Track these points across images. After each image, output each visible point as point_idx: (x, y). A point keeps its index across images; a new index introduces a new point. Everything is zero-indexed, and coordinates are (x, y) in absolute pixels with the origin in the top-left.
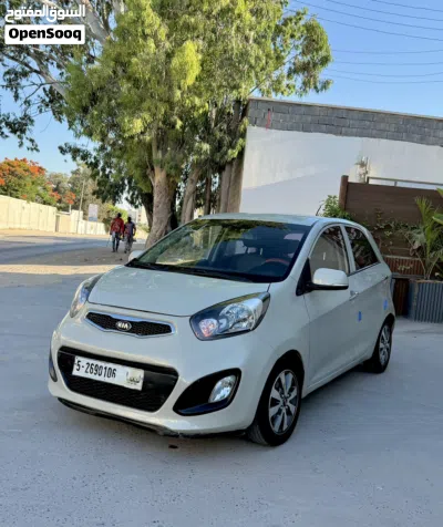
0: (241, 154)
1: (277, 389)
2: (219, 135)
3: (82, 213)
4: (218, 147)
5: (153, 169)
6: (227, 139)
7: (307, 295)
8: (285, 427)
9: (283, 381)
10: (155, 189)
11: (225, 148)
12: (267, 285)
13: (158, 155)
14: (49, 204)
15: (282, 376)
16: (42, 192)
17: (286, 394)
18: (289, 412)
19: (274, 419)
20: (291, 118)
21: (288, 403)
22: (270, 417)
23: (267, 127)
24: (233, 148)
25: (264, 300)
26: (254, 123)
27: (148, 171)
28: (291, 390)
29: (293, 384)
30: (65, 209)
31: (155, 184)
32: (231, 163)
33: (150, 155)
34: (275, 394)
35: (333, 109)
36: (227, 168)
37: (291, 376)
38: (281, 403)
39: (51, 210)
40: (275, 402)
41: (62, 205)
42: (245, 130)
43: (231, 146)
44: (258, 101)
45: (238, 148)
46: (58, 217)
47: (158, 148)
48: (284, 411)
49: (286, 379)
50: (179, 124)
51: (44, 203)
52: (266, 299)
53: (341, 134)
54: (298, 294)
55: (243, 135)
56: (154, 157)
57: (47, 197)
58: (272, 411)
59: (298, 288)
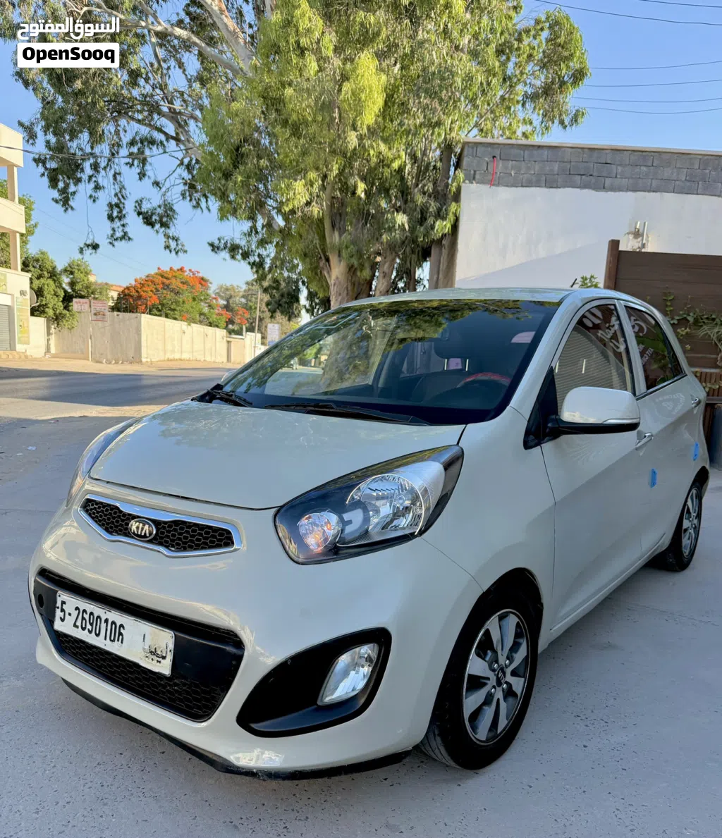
0: (455, 227)
1: (481, 654)
2: (420, 199)
3: (259, 336)
4: (421, 218)
5: (328, 260)
6: (433, 207)
7: (548, 446)
8: (503, 723)
9: (495, 636)
10: (332, 288)
11: (430, 221)
12: (460, 428)
13: (334, 238)
14: (217, 326)
15: (492, 625)
16: (206, 310)
17: (503, 660)
18: (509, 693)
19: (476, 715)
20: (529, 168)
21: (509, 678)
22: (467, 714)
23: (491, 183)
24: (444, 219)
25: (447, 466)
26: (471, 178)
27: (322, 263)
28: (515, 647)
29: (518, 635)
30: (239, 333)
31: (331, 282)
32: (439, 242)
33: (323, 238)
34: (476, 666)
35: (592, 149)
36: (434, 251)
37: (512, 621)
38: (493, 681)
39: (220, 333)
40: (476, 683)
41: (236, 327)
42: (459, 189)
43: (440, 215)
44: (477, 144)
45: (451, 217)
46: (229, 342)
47: (333, 226)
48: (499, 694)
49: (502, 628)
50: (361, 187)
51: (210, 325)
52: (453, 463)
53: (604, 188)
54: (527, 446)
55: (457, 197)
56: (328, 240)
57: (214, 318)
58: (471, 702)
59: (528, 433)
